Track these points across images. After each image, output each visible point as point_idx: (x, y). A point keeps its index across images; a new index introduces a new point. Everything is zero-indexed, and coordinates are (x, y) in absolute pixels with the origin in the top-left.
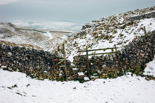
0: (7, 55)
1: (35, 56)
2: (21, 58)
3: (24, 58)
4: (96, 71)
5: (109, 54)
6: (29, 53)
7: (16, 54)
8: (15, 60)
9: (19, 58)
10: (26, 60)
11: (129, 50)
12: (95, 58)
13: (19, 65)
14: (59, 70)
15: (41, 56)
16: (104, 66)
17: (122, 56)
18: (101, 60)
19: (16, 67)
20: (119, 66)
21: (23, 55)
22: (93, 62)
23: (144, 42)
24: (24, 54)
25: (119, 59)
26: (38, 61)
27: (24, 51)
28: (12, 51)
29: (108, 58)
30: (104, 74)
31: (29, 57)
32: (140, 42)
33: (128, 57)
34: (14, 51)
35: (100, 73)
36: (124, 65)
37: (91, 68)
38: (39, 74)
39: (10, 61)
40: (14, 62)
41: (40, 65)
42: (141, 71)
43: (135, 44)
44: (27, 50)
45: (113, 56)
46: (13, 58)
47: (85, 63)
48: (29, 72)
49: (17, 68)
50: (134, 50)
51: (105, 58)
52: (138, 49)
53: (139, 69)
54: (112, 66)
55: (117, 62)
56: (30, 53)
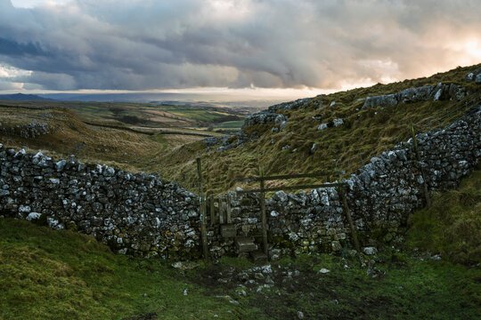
0: (46, 183)
1: (121, 188)
2: (85, 193)
3: (91, 193)
4: (284, 234)
5: (320, 189)
6: (106, 181)
7: (71, 182)
8: (67, 196)
9: (78, 192)
10: (97, 200)
11: (372, 179)
12: (282, 199)
13: (76, 212)
14: (184, 230)
15: (137, 189)
16: (305, 221)
17: (354, 194)
18: (299, 203)
19: (69, 215)
20: (344, 222)
21: (89, 184)
22: (277, 210)
23: (409, 159)
24: (93, 183)
25: (346, 203)
26: (130, 201)
27: (92, 174)
28: (61, 172)
29: (318, 200)
30: (305, 243)
31: (104, 190)
32: (398, 158)
33: (368, 197)
34: (65, 175)
35: (296, 239)
36: (359, 218)
37: (270, 226)
38: (131, 238)
39: (53, 199)
40: (65, 202)
41: (134, 213)
42: (401, 234)
43: (386, 165)
44: (101, 171)
45: (329, 194)
46: (62, 191)
47: (257, 211)
48: (104, 231)
49: (72, 219)
50: (384, 178)
51: (310, 200)
52: (394, 176)
53: (396, 230)
54: (327, 220)
55: (339, 210)
56: (108, 179)
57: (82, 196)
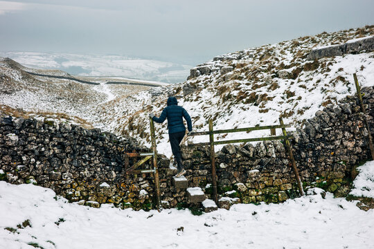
0: (5, 141)
1: (78, 144)
2: (43, 149)
3: (49, 149)
4: (233, 185)
5: (267, 142)
6: (63, 137)
7: (30, 139)
8: (25, 153)
9: (37, 149)
10: (55, 155)
11: (317, 132)
12: (231, 152)
13: (35, 168)
14: (138, 182)
15: (93, 145)
16: (254, 171)
17: (299, 147)
18: (247, 156)
19: (28, 171)
20: (289, 173)
21: (47, 140)
22: (226, 162)
23: (353, 112)
24: (51, 139)
25: (292, 154)
26: (87, 156)
27: (50, 130)
28: (20, 130)
29: (265, 152)
30: (252, 192)
31: (62, 146)
32: (343, 111)
33: (313, 150)
34: (23, 132)
35: (244, 190)
36: (304, 170)
37: (220, 177)
38: (88, 192)
39: (12, 156)
40: (24, 158)
41: (91, 167)
42: (346, 184)
43: (331, 118)
44: (58, 128)
45: (275, 146)
46: (20, 148)
47: (206, 164)
48: (62, 185)
49: (31, 175)
50: (329, 131)
51: (257, 152)
52: (338, 129)
53: (341, 180)
54: (273, 171)
55: (286, 161)
56: (65, 135)
57: (41, 152)
